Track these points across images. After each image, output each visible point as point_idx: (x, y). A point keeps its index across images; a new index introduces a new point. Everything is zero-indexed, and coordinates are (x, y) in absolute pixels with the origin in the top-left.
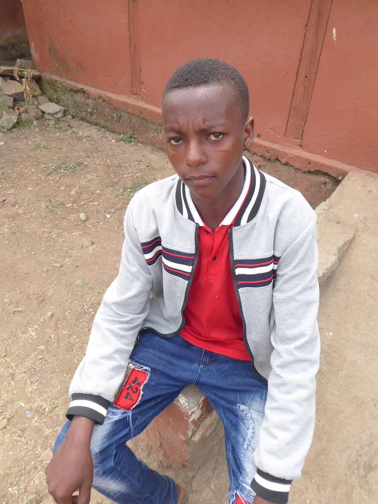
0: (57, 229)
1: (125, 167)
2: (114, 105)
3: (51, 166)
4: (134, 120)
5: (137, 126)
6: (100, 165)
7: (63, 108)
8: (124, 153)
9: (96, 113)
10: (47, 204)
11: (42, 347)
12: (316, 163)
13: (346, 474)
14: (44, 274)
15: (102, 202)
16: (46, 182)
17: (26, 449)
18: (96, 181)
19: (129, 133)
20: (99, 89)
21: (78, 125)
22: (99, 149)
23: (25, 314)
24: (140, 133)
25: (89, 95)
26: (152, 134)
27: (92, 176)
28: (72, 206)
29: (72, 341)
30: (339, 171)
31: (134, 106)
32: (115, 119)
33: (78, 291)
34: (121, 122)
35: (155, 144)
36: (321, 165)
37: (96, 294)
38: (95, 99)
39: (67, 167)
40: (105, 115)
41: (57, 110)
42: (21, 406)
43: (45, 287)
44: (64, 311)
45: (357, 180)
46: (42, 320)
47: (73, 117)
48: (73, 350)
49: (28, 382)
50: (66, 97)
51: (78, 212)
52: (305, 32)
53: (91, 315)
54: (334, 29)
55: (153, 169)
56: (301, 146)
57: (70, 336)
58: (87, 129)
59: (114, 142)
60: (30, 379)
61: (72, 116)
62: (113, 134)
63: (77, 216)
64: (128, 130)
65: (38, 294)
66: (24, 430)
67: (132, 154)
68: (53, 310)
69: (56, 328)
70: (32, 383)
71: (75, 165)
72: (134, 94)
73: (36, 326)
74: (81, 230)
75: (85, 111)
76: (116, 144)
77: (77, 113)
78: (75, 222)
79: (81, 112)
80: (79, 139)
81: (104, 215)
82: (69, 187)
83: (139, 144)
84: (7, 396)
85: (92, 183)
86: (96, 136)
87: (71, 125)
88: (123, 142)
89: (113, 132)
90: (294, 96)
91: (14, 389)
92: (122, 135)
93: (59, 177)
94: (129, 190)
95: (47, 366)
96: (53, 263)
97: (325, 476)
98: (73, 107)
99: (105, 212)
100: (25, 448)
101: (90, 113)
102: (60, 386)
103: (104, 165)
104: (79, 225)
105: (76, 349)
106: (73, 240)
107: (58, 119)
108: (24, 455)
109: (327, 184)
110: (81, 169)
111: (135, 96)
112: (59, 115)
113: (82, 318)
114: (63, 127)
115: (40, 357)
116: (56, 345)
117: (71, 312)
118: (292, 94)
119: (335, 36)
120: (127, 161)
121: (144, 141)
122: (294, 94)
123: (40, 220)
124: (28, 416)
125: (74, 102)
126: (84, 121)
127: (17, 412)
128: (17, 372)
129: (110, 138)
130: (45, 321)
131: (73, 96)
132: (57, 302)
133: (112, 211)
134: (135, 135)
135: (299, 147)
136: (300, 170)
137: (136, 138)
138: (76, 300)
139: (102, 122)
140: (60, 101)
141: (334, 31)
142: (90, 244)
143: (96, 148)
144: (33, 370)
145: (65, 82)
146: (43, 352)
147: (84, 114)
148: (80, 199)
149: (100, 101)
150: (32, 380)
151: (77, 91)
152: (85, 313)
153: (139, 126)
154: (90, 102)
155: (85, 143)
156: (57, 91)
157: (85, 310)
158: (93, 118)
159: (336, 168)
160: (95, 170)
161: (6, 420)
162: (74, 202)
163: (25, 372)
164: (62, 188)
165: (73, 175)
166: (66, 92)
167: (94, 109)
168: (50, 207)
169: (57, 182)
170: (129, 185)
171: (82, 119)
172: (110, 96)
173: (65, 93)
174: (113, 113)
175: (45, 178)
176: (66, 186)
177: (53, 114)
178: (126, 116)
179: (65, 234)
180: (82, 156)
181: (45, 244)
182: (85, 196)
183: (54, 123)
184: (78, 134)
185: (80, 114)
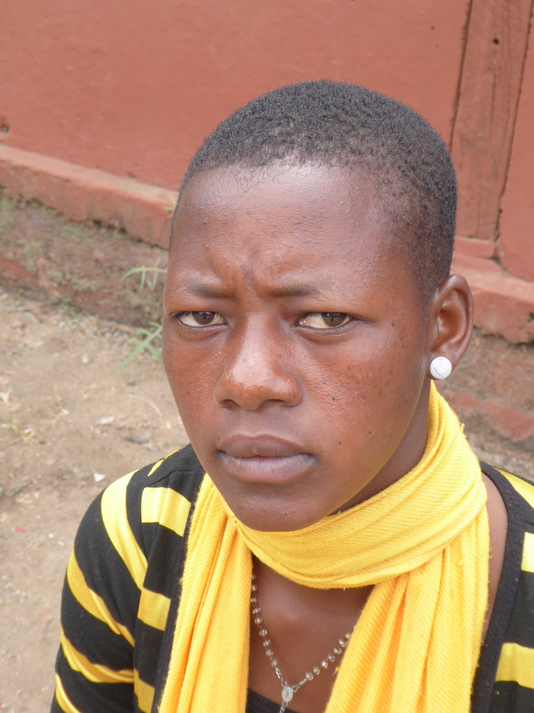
56: (495, 258)
90: (462, 102)
118: (453, 94)
122: (458, 94)
135: (491, 263)
136: (501, 337)
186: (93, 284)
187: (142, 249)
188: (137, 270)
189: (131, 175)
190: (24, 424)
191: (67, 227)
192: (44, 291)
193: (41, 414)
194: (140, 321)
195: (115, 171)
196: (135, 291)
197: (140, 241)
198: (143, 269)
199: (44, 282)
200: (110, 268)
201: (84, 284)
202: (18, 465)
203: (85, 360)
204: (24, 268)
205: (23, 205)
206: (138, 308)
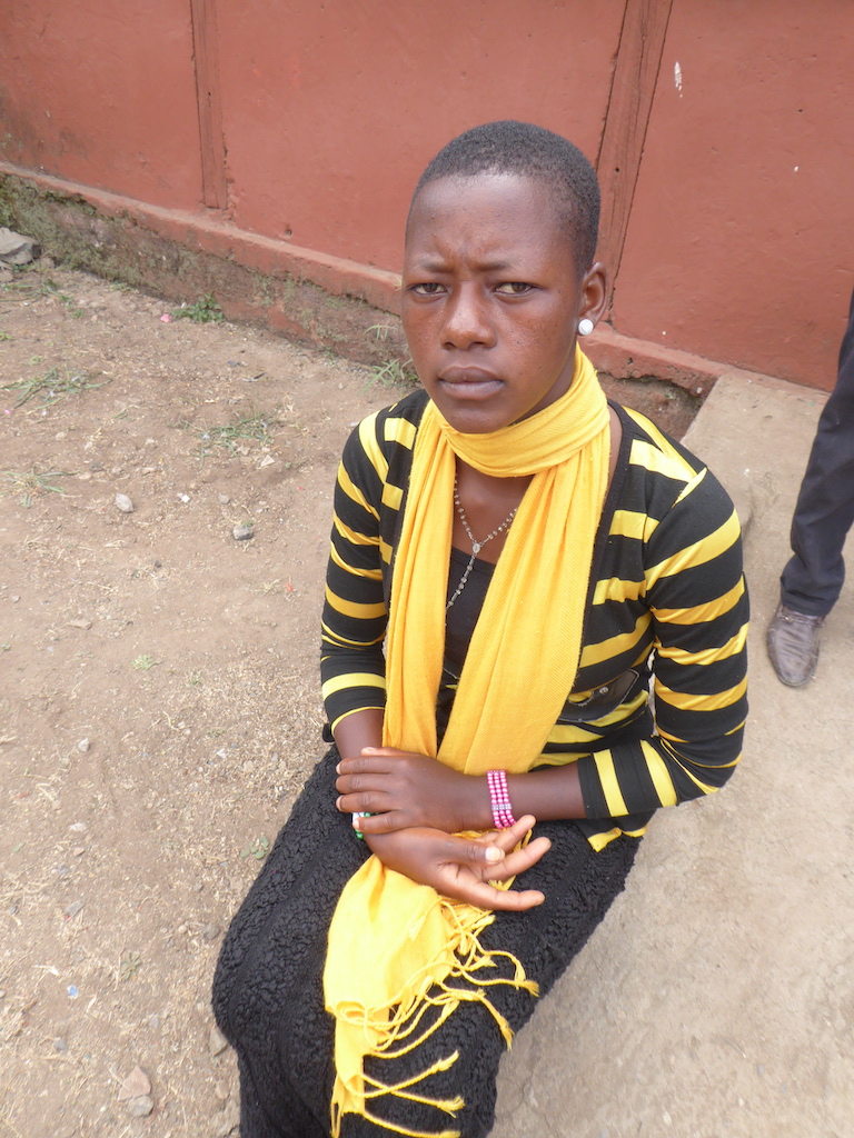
0: (64, 536)
1: (205, 381)
2: (162, 233)
3: (23, 384)
4: (213, 268)
5: (221, 282)
6: (142, 375)
7: (30, 242)
8: (195, 345)
9: (115, 252)
10: (28, 476)
11: (78, 827)
12: (646, 359)
13: (809, 1032)
14: (50, 649)
15: (165, 466)
16: (17, 423)
17: (80, 1077)
18: (140, 415)
19: (202, 300)
20: (119, 194)
21: (71, 282)
22: (135, 338)
23: (20, 750)
24: (229, 299)
25: (95, 209)
26: (258, 301)
27: (130, 403)
28: (92, 478)
29: (150, 805)
30: (697, 375)
31: (212, 235)
32: (165, 267)
33: (143, 683)
34: (181, 272)
35: (266, 323)
36: (658, 363)
37: (188, 685)
38: (113, 219)
39: (63, 384)
40: (138, 258)
41: (16, 247)
42: (51, 975)
43: (58, 678)
44: (118, 735)
45: (738, 394)
46: (66, 761)
47: (57, 262)
48: (155, 826)
49: (59, 914)
50: (35, 215)
51: (109, 492)
52: (612, 69)
53: (183, 738)
54: (677, 65)
55: (271, 382)
56: (609, 321)
57: (142, 792)
58: (94, 291)
59: (167, 320)
60: (62, 908)
61: (54, 259)
62: (160, 303)
63: (108, 502)
64: (199, 291)
65: (45, 698)
66: (67, 1033)
67: (214, 347)
68: (90, 734)
69: (106, 776)
70: (68, 915)
71: (82, 380)
72: (210, 207)
73: (53, 777)
74: (125, 536)
75: (88, 247)
76: (171, 325)
77: (67, 252)
78: (107, 518)
79: (76, 249)
80: (81, 315)
81: (174, 497)
82: (77, 432)
83: (228, 324)
84: (12, 956)
85: (131, 421)
86: (121, 307)
87: (55, 281)
88: (188, 319)
89: (162, 297)
91: (26, 937)
92: (184, 305)
93: (48, 410)
94: (224, 434)
95: (98, 870)
96: (68, 620)
97: (767, 1041)
98: (56, 238)
99: (175, 488)
100: (78, 1075)
101: (100, 252)
102: (137, 915)
103: (153, 377)
104: (117, 524)
105: (163, 822)
106: (109, 560)
107: (21, 269)
108: (77, 1094)
109: (671, 404)
110: (98, 389)
111: (213, 212)
112: (22, 258)
113: (166, 747)
114: (34, 286)
115: (78, 850)
116: (111, 817)
117: (136, 734)
119: (678, 80)
120: (207, 365)
121: (240, 315)
123: (18, 516)
124: (71, 997)
125: (58, 227)
126: (83, 270)
127: (42, 992)
128: (27, 894)
129: (156, 312)
130: (75, 763)
131: (56, 211)
132: (96, 714)
133: (193, 486)
134: (216, 303)
135: (606, 324)
136: (610, 374)
137: (219, 310)
138: (143, 705)
139: (133, 274)
140: (21, 222)
141: (677, 70)
142: (151, 566)
143: (127, 336)
144: (64, 883)
145: (33, 179)
146: (84, 838)
147: (85, 253)
148: (108, 461)
149: (125, 223)
150: (67, 909)
151: (63, 200)
152: (169, 733)
153: (226, 283)
154: (100, 225)
155: (97, 324)
156: (13, 201)
157: (168, 728)
158: (108, 264)
159: (689, 369)
160: (135, 388)
161: (19, 1015)
162: (95, 468)
163: (45, 892)
164: (60, 435)
165: (81, 404)
166: (36, 201)
167: (109, 243)
168: (39, 485)
169: (45, 422)
170: (222, 421)
171: (80, 266)
172: (151, 212)
173: (32, 204)
174: (160, 251)
175: (13, 413)
176: (70, 430)
177: (7, 255)
178: (192, 258)
179: (84, 546)
180: (96, 358)
181: (41, 575)
182: (119, 453)
183: (11, 278)
184: (76, 302)
185: (76, 255)
186: (345, 338)
187: (378, 314)
188: (375, 327)
189: (371, 264)
190: (303, 425)
191: (329, 299)
192: (313, 341)
193: (314, 419)
194: (375, 361)
195: (360, 261)
196: (373, 342)
197: (376, 308)
198: (379, 326)
199: (314, 337)
200: (357, 326)
201: (340, 337)
202: (300, 450)
203: (341, 386)
204: (301, 326)
205: (301, 284)
206: (374, 353)
